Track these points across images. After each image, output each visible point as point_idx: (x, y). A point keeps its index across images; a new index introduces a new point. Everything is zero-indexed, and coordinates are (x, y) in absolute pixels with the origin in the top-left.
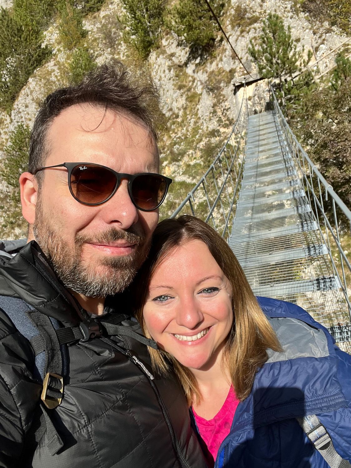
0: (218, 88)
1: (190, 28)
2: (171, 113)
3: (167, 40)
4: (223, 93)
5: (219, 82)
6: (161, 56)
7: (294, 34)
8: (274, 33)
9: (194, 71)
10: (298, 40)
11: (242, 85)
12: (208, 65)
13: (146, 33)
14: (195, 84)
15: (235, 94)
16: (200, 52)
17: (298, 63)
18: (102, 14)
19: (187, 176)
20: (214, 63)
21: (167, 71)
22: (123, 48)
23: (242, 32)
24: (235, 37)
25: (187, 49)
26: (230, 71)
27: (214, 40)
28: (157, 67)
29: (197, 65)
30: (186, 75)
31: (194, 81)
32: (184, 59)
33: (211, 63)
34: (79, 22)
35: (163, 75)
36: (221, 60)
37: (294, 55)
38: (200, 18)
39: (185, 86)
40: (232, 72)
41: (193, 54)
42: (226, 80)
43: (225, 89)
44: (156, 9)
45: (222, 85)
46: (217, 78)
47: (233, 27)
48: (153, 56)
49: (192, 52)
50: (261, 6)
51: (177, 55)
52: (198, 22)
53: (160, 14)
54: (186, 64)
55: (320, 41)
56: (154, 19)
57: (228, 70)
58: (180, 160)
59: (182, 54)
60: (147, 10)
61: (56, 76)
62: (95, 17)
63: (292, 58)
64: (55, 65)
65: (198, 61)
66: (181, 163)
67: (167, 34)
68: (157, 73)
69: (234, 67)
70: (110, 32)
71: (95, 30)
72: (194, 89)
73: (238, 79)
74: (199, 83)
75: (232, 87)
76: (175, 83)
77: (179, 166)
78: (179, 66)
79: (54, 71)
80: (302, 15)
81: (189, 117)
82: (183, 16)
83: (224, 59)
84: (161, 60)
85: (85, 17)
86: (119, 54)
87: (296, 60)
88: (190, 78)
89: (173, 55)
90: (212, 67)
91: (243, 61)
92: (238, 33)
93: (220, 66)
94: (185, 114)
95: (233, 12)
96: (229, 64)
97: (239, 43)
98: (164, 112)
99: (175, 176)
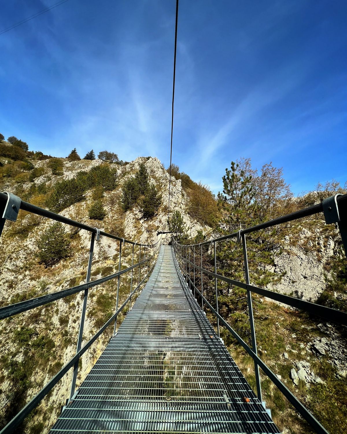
0: (151, 232)
1: (146, 207)
2: (128, 236)
3: (135, 208)
4: (153, 234)
5: (152, 229)
6: (131, 213)
7: (184, 220)
8: (177, 217)
9: (143, 223)
10: (185, 223)
11: (161, 233)
12: (149, 222)
13: (128, 203)
14: (142, 227)
15: (157, 235)
16: (147, 216)
17: (184, 230)
18: (113, 192)
19: (128, 264)
20: (152, 222)
21: (132, 219)
22: (116, 206)
23: (165, 214)
24: (162, 215)
25: (143, 214)
26: (158, 226)
27: (154, 214)
28: (128, 217)
29: (145, 220)
30: (139, 223)
31: (142, 226)
32: (140, 217)
33: (151, 222)
34: (103, 192)
35: (130, 220)
36: (155, 221)
37: (183, 226)
38: (151, 205)
39: (137, 227)
40: (158, 227)
41: (144, 217)
42: (155, 229)
43: (154, 232)
44: (135, 197)
45: (153, 230)
46: (152, 227)
47: (162, 212)
48: (128, 212)
49: (144, 215)
50: (174, 208)
51: (138, 215)
52: (150, 206)
53: (135, 199)
54: (140, 219)
55: (193, 226)
56: (133, 200)
57: (157, 226)
58: (127, 257)
59: (140, 215)
60: (131, 196)
61: (84, 208)
62: (109, 193)
63: (182, 227)
64: (85, 204)
65: (145, 219)
66: (127, 258)
67: (136, 207)
68: (127, 219)
69: (159, 225)
70: (114, 199)
71: (108, 197)
72: (141, 229)
73: (160, 230)
74: (144, 227)
75: (157, 232)
76: (134, 224)
77: (125, 259)
78: (137, 219)
79: (84, 206)
80: (188, 215)
81: (136, 240)
82: (144, 202)
83: (156, 222)
84: (131, 215)
85: (105, 191)
86: (114, 208)
87: (183, 229)
88: (141, 225)
89: (136, 214)
90: (151, 223)
91: (164, 224)
92: (164, 214)
93: (154, 223)
94: (135, 238)
95: (163, 207)
96: (158, 224)
97: (163, 217)
98: (125, 234)
99: (122, 263)
